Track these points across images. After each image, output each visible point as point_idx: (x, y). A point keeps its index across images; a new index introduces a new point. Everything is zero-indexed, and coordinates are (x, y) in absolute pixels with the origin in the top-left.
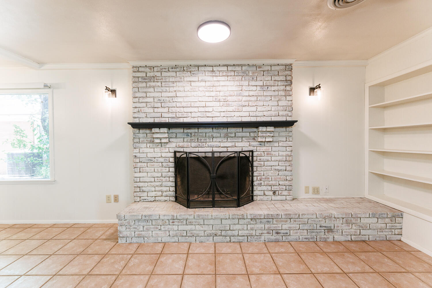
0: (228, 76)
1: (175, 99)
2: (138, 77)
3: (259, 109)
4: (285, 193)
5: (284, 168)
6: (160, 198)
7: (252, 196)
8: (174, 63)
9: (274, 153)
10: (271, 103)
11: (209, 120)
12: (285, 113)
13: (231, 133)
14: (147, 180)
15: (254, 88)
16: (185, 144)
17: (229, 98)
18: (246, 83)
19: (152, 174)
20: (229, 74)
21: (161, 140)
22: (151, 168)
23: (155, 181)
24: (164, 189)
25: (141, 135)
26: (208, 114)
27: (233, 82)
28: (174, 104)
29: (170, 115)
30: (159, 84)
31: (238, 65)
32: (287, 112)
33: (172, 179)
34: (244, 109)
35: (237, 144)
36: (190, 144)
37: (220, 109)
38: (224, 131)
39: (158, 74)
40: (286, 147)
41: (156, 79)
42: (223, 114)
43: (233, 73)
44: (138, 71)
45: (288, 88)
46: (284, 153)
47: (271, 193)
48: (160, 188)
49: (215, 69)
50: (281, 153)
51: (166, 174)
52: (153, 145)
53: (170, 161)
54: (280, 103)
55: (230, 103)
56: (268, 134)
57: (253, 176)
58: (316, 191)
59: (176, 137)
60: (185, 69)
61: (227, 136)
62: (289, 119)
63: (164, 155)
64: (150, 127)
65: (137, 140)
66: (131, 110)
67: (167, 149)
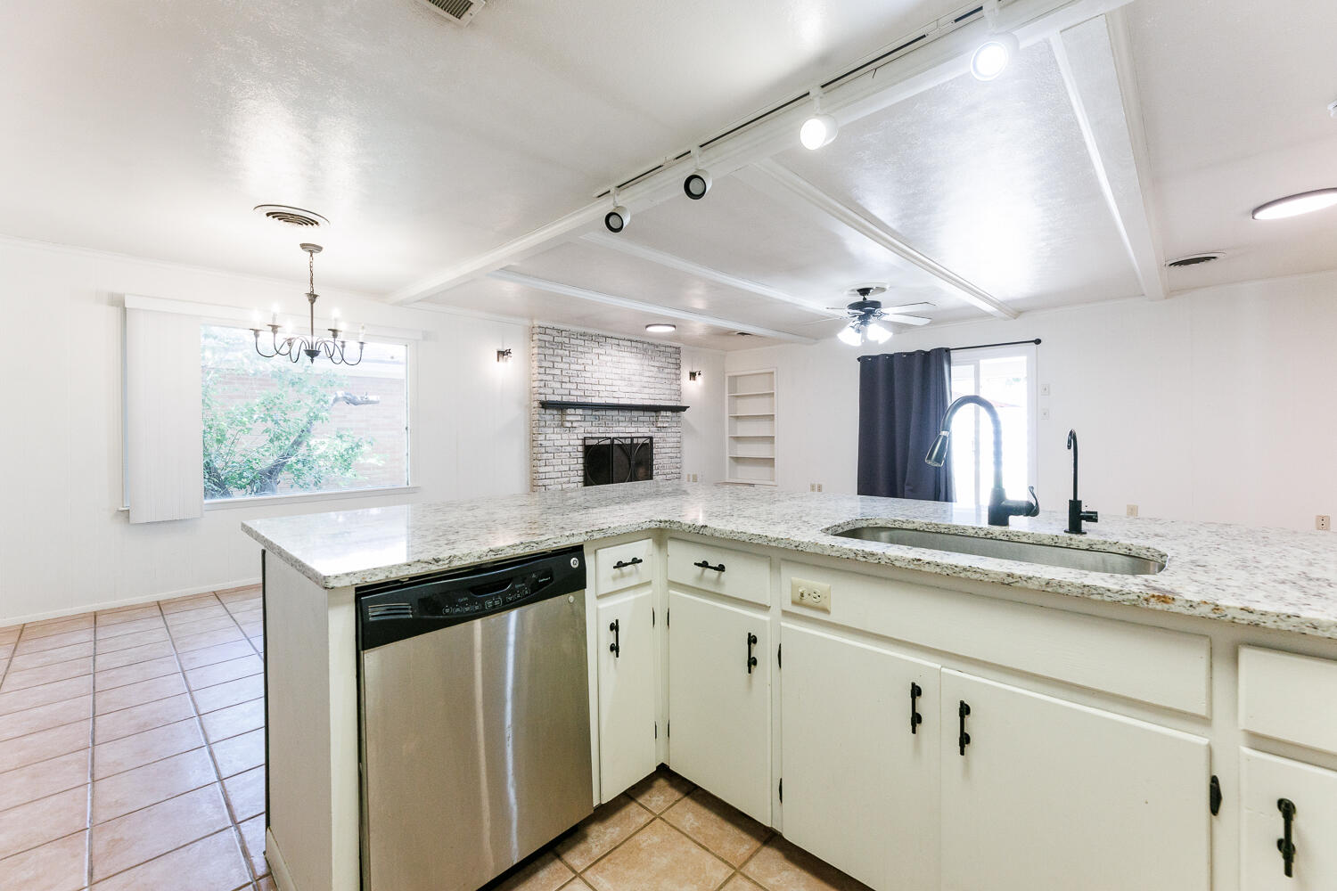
1: (584, 374)
2: (545, 341)
8: (582, 330)
10: (665, 387)
11: (615, 401)
13: (635, 417)
14: (554, 475)
16: (594, 429)
17: (633, 378)
18: (646, 362)
19: (559, 467)
21: (569, 423)
22: (558, 460)
23: (561, 477)
25: (548, 417)
26: (615, 395)
28: (582, 380)
29: (579, 393)
30: (567, 353)
32: (677, 397)
33: (581, 473)
34: (646, 390)
35: (640, 429)
36: (598, 429)
37: (625, 390)
38: (628, 414)
39: (567, 340)
41: (564, 347)
42: (627, 394)
44: (545, 334)
49: (621, 343)
51: (574, 466)
52: (561, 430)
53: (580, 450)
55: (633, 383)
59: (585, 421)
60: (593, 338)
61: (631, 421)
63: (572, 442)
64: (562, 407)
65: (542, 424)
66: (536, 384)
67: (576, 435)
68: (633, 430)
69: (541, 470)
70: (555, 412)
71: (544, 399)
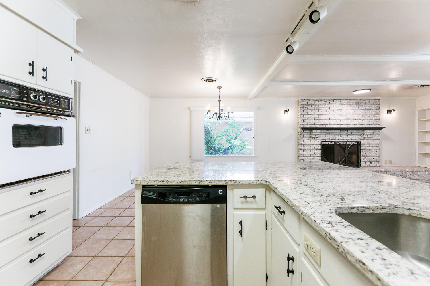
0: (348, 105)
1: (322, 116)
2: (304, 105)
3: (364, 121)
4: (376, 163)
5: (376, 150)
7: (360, 164)
8: (321, 98)
9: (371, 143)
10: (369, 118)
11: (339, 126)
13: (349, 133)
14: (307, 156)
15: (361, 111)
16: (327, 138)
17: (349, 115)
18: (357, 108)
19: (310, 152)
20: (349, 104)
22: (309, 150)
24: (316, 160)
25: (304, 133)
26: (338, 123)
27: (351, 108)
28: (321, 118)
29: (319, 124)
31: (353, 99)
32: (377, 123)
34: (356, 121)
35: (352, 138)
36: (329, 138)
37: (344, 121)
38: (346, 132)
39: (314, 103)
40: (377, 140)
41: (312, 106)
42: (345, 123)
43: (351, 103)
44: (304, 102)
45: (378, 111)
46: (376, 143)
47: (369, 163)
49: (342, 101)
50: (374, 143)
51: (317, 153)
52: (311, 139)
53: (319, 146)
54: (374, 118)
55: (349, 118)
56: (369, 133)
57: (360, 154)
58: (391, 162)
59: (322, 135)
60: (327, 101)
61: (347, 134)
62: (378, 126)
63: (316, 143)
64: (311, 129)
65: (302, 136)
66: (300, 121)
67: (318, 140)
68: (349, 138)
69: (301, 153)
70: (308, 131)
71: (303, 127)
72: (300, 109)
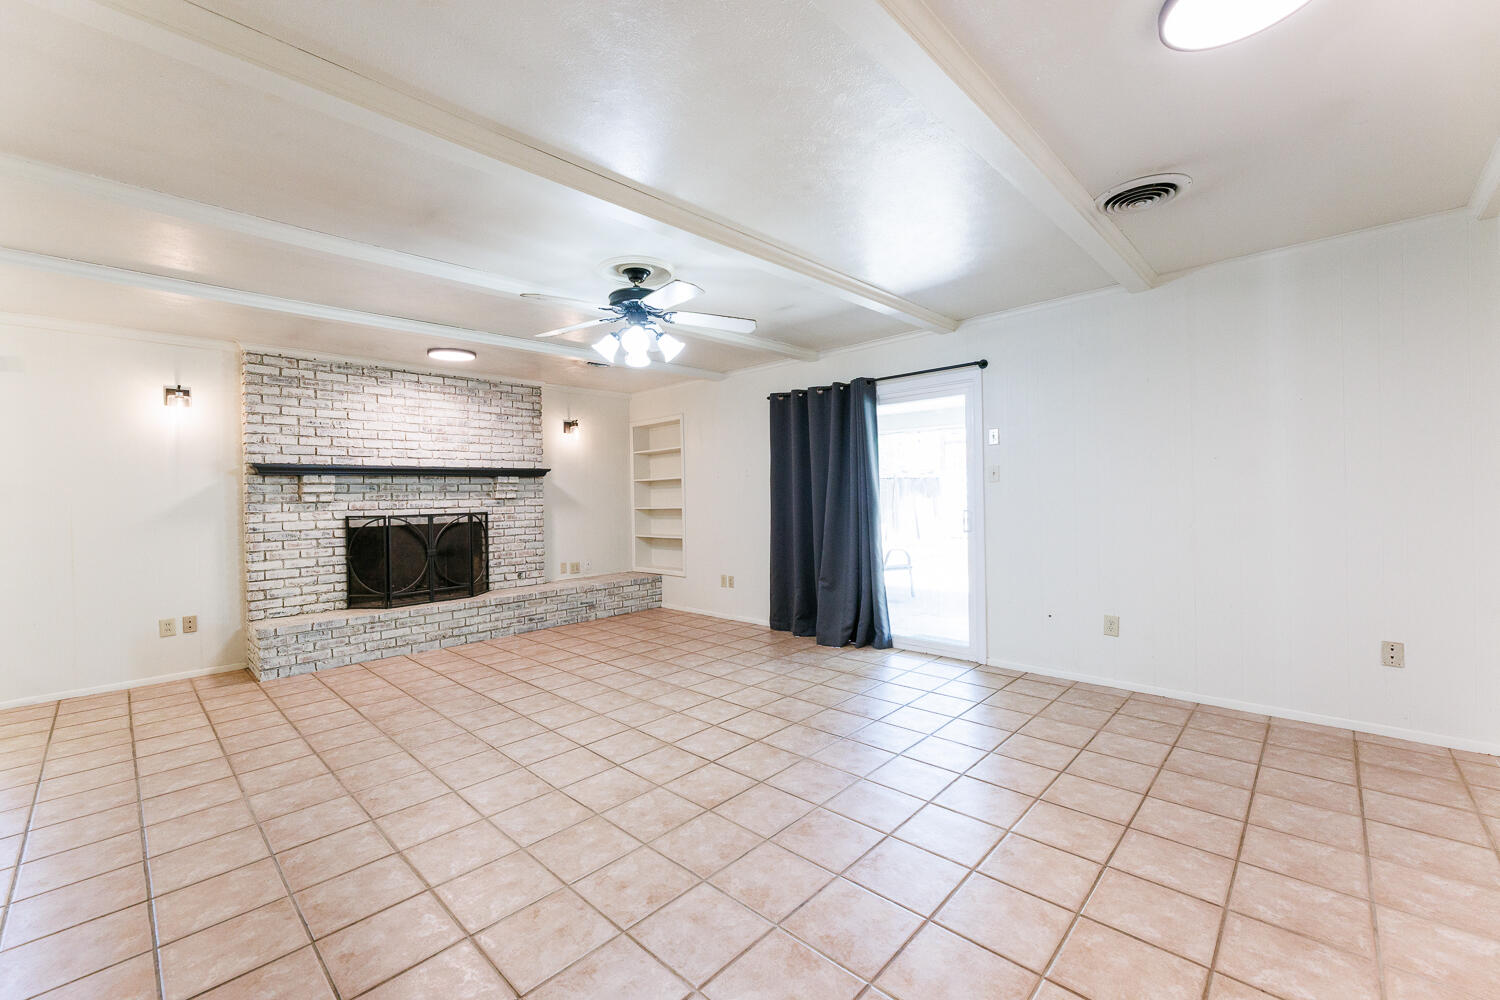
0: (444, 394)
1: (346, 424)
2: (262, 375)
3: (496, 448)
4: (535, 574)
5: (533, 537)
6: (312, 607)
7: (488, 584)
8: (343, 360)
9: (518, 516)
10: (512, 441)
11: (413, 463)
12: (532, 457)
13: (452, 485)
15: (488, 417)
16: (367, 504)
17: (447, 429)
18: (475, 408)
19: (295, 561)
20: (447, 390)
21: (318, 496)
22: (292, 552)
23: (300, 576)
24: (324, 588)
25: (268, 488)
26: (410, 454)
27: (453, 405)
28: (344, 433)
29: (336, 452)
31: (462, 379)
32: (535, 457)
33: (341, 569)
34: (472, 447)
35: (461, 503)
36: (376, 503)
37: (432, 446)
38: (439, 481)
39: (310, 375)
40: (535, 506)
41: (304, 383)
42: (436, 455)
43: (453, 390)
44: (262, 363)
45: (536, 421)
46: (533, 516)
47: (515, 576)
48: (314, 588)
49: (422, 379)
50: (528, 516)
51: (327, 559)
52: (297, 507)
53: (336, 535)
54: (526, 442)
55: (449, 437)
56: (511, 488)
57: (487, 552)
58: (576, 568)
59: (348, 492)
60: (365, 371)
61: (444, 491)
62: (539, 466)
63: (320, 525)
64: (296, 472)
65: (258, 498)
66: (245, 439)
67: (330, 513)
68: (448, 504)
69: (257, 567)
70: (285, 480)
71: (260, 461)
72: (243, 389)
